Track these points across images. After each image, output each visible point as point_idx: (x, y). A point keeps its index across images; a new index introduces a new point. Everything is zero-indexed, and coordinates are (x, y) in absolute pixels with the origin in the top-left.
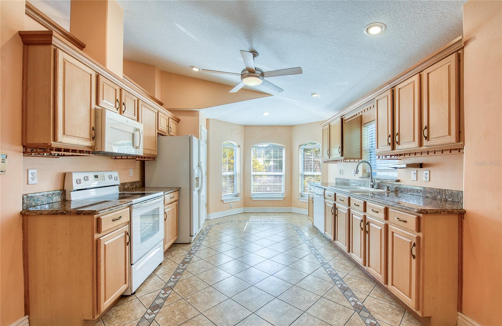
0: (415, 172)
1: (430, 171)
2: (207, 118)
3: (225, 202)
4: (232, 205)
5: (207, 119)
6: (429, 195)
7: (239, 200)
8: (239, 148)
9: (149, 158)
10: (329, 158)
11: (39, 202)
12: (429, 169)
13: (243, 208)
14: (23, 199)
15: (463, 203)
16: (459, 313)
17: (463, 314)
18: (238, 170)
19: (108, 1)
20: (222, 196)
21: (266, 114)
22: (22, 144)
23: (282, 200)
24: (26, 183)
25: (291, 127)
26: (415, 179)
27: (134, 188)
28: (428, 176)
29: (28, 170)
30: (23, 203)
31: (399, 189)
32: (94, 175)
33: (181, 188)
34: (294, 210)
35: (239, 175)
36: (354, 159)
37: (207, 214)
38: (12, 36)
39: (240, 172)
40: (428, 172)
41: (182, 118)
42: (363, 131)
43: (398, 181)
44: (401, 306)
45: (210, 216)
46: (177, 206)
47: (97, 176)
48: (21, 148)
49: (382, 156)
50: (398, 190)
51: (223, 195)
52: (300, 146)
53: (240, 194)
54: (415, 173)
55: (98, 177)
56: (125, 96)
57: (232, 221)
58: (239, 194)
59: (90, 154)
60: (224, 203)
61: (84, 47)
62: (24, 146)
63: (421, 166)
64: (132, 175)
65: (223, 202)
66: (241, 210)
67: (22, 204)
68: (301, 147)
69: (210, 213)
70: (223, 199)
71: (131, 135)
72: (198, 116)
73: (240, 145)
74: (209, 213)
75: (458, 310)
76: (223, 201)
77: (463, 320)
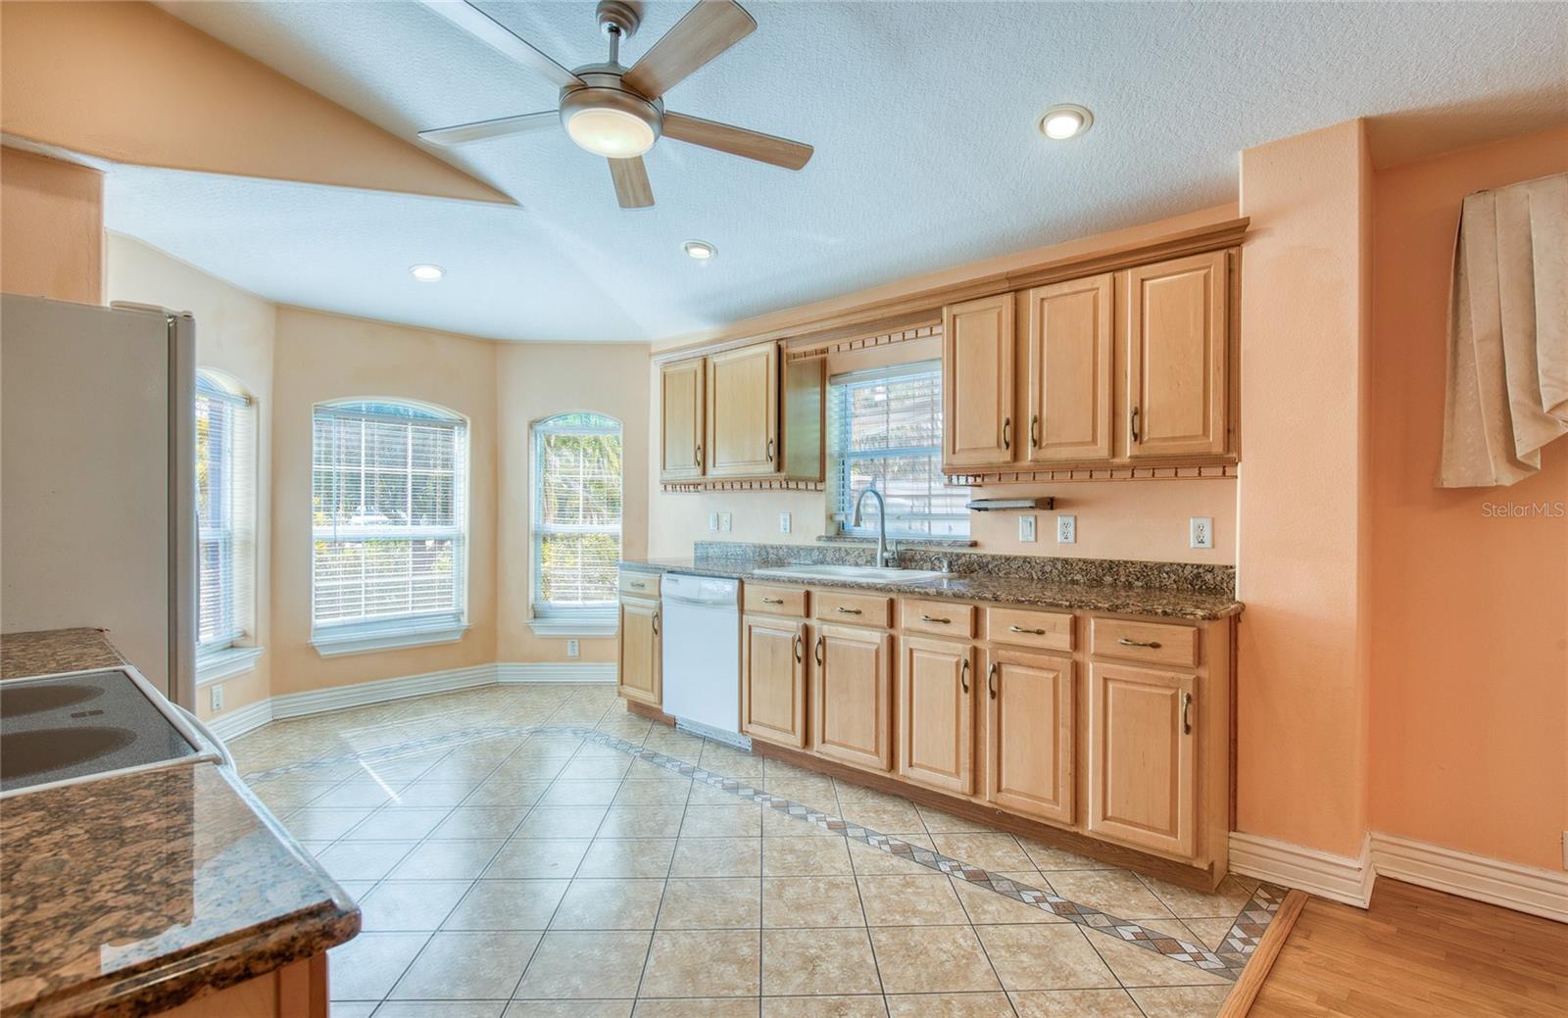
0: (1032, 520)
1: (1076, 518)
4: (221, 695)
6: (1078, 577)
7: (252, 664)
8: (249, 410)
10: (704, 473)
12: (1074, 512)
15: (1234, 588)
16: (1232, 834)
17: (1240, 832)
18: (239, 517)
21: (427, 273)
23: (456, 639)
25: (493, 346)
26: (1032, 538)
28: (1071, 529)
31: (978, 565)
34: (507, 671)
35: (246, 542)
36: (806, 480)
39: (251, 529)
40: (1071, 520)
42: (828, 396)
43: (974, 544)
44: (1113, 865)
49: (968, 476)
50: (977, 568)
52: (535, 422)
53: (251, 632)
54: (1031, 524)
58: (244, 634)
63: (1050, 503)
66: (265, 709)
68: (538, 427)
73: (254, 393)
75: (1229, 827)
77: (1245, 847)
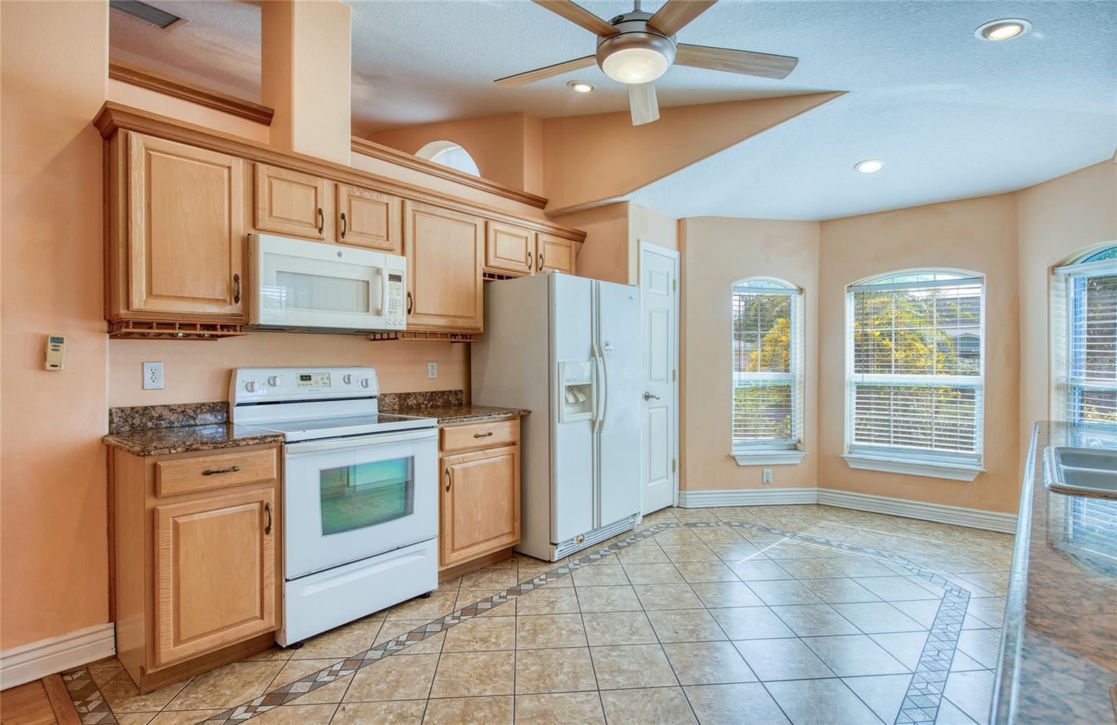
2: (680, 218)
3: (740, 464)
4: (770, 476)
5: (679, 221)
7: (798, 462)
8: (800, 296)
9: (470, 335)
11: (163, 422)
13: (816, 489)
14: (111, 414)
18: (798, 367)
19: (294, 2)
20: (730, 445)
22: (105, 318)
23: (971, 480)
24: (141, 387)
27: (438, 407)
29: (143, 363)
30: (111, 422)
32: (299, 376)
33: (530, 412)
35: (800, 382)
37: (680, 490)
38: (80, 130)
39: (803, 374)
41: (589, 228)
45: (688, 497)
46: (513, 457)
47: (310, 376)
48: (105, 325)
51: (734, 441)
52: (1059, 265)
53: (802, 441)
55: (310, 380)
56: (350, 198)
57: (742, 526)
58: (799, 442)
59: (237, 331)
60: (738, 465)
61: (271, 116)
62: (109, 321)
64: (435, 376)
65: (735, 464)
66: (809, 495)
67: (108, 423)
68: (1062, 271)
69: (688, 489)
70: (734, 453)
71: (361, 286)
72: (626, 215)
73: (804, 285)
74: (685, 489)
76: (733, 458)
